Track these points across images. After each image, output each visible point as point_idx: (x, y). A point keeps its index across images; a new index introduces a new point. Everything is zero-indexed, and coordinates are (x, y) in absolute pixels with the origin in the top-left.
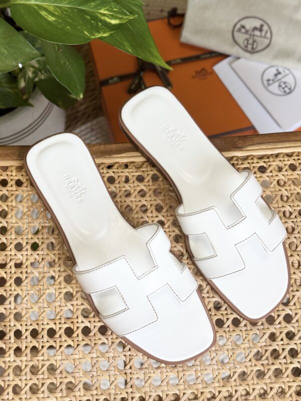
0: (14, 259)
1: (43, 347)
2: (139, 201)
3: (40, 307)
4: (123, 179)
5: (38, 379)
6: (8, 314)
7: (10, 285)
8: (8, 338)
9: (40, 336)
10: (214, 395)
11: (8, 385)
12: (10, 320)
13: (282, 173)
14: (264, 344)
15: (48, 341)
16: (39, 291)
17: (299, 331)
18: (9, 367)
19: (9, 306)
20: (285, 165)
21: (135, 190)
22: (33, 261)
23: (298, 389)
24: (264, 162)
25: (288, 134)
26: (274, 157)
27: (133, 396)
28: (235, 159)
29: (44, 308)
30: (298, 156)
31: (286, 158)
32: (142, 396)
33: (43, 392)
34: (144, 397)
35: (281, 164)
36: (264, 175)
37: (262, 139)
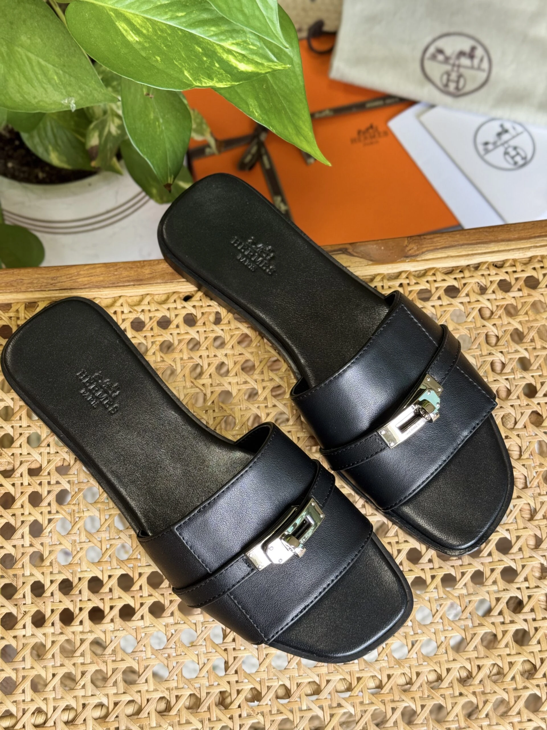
0: (27, 461)
1: (81, 609)
2: (240, 354)
3: (75, 541)
4: (212, 318)
5: (74, 664)
6: (20, 555)
7: (22, 506)
8: (21, 596)
9: (76, 591)
10: (381, 681)
11: (24, 677)
12: (23, 565)
13: (486, 297)
14: (464, 591)
15: (89, 600)
16: (72, 514)
17: (523, 566)
18: (24, 645)
19: (21, 542)
20: (491, 282)
21: (232, 336)
22: (60, 464)
23: (528, 667)
24: (455, 279)
25: (495, 229)
26: (472, 269)
27: (240, 688)
28: (404, 275)
29: (80, 543)
30: (514, 266)
31: (493, 271)
32: (255, 688)
33: (84, 687)
34: (259, 690)
35: (483, 282)
36: (456, 302)
37: (450, 239)
